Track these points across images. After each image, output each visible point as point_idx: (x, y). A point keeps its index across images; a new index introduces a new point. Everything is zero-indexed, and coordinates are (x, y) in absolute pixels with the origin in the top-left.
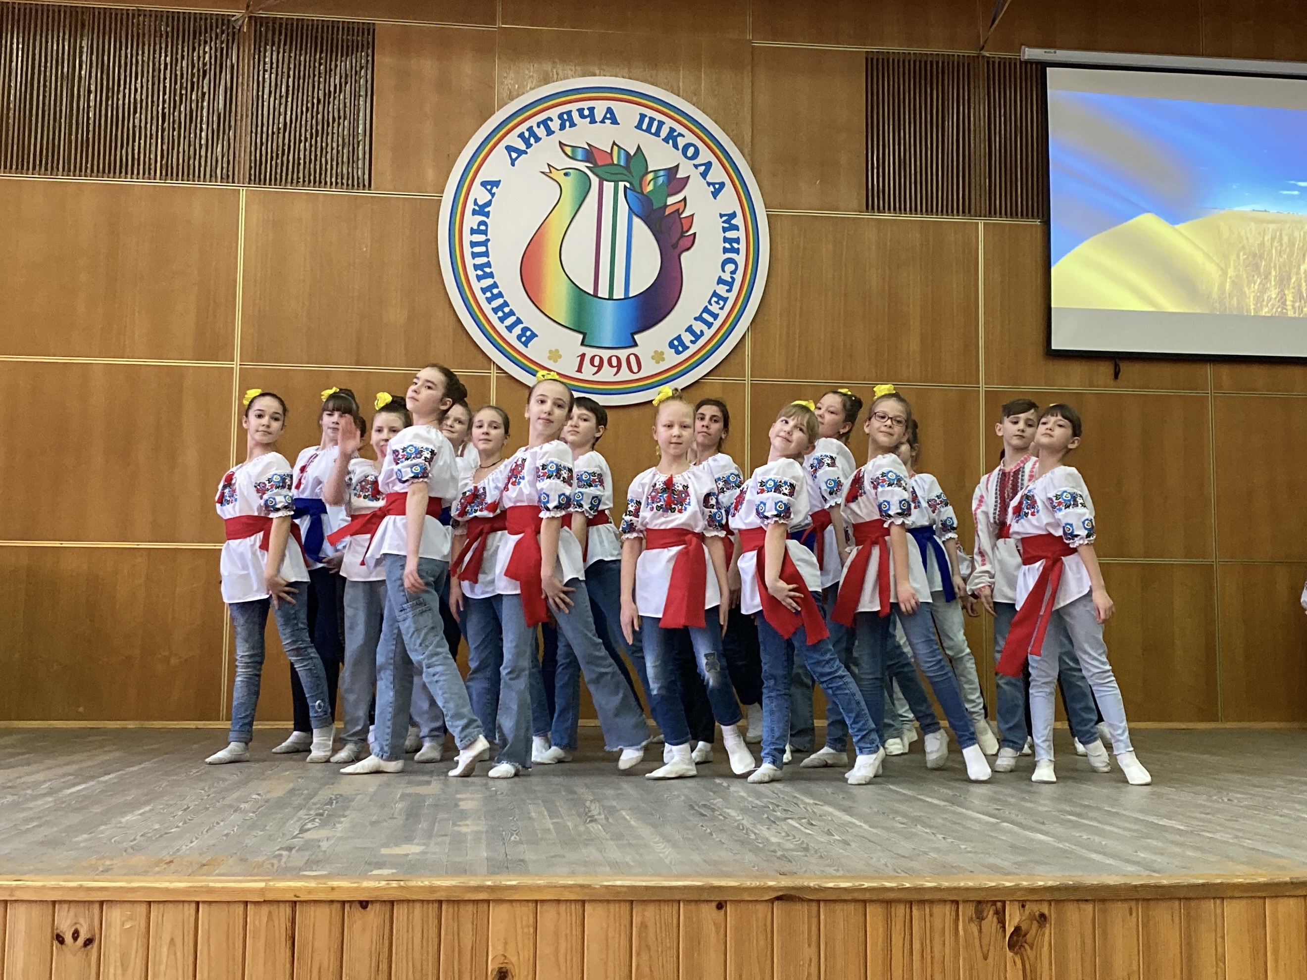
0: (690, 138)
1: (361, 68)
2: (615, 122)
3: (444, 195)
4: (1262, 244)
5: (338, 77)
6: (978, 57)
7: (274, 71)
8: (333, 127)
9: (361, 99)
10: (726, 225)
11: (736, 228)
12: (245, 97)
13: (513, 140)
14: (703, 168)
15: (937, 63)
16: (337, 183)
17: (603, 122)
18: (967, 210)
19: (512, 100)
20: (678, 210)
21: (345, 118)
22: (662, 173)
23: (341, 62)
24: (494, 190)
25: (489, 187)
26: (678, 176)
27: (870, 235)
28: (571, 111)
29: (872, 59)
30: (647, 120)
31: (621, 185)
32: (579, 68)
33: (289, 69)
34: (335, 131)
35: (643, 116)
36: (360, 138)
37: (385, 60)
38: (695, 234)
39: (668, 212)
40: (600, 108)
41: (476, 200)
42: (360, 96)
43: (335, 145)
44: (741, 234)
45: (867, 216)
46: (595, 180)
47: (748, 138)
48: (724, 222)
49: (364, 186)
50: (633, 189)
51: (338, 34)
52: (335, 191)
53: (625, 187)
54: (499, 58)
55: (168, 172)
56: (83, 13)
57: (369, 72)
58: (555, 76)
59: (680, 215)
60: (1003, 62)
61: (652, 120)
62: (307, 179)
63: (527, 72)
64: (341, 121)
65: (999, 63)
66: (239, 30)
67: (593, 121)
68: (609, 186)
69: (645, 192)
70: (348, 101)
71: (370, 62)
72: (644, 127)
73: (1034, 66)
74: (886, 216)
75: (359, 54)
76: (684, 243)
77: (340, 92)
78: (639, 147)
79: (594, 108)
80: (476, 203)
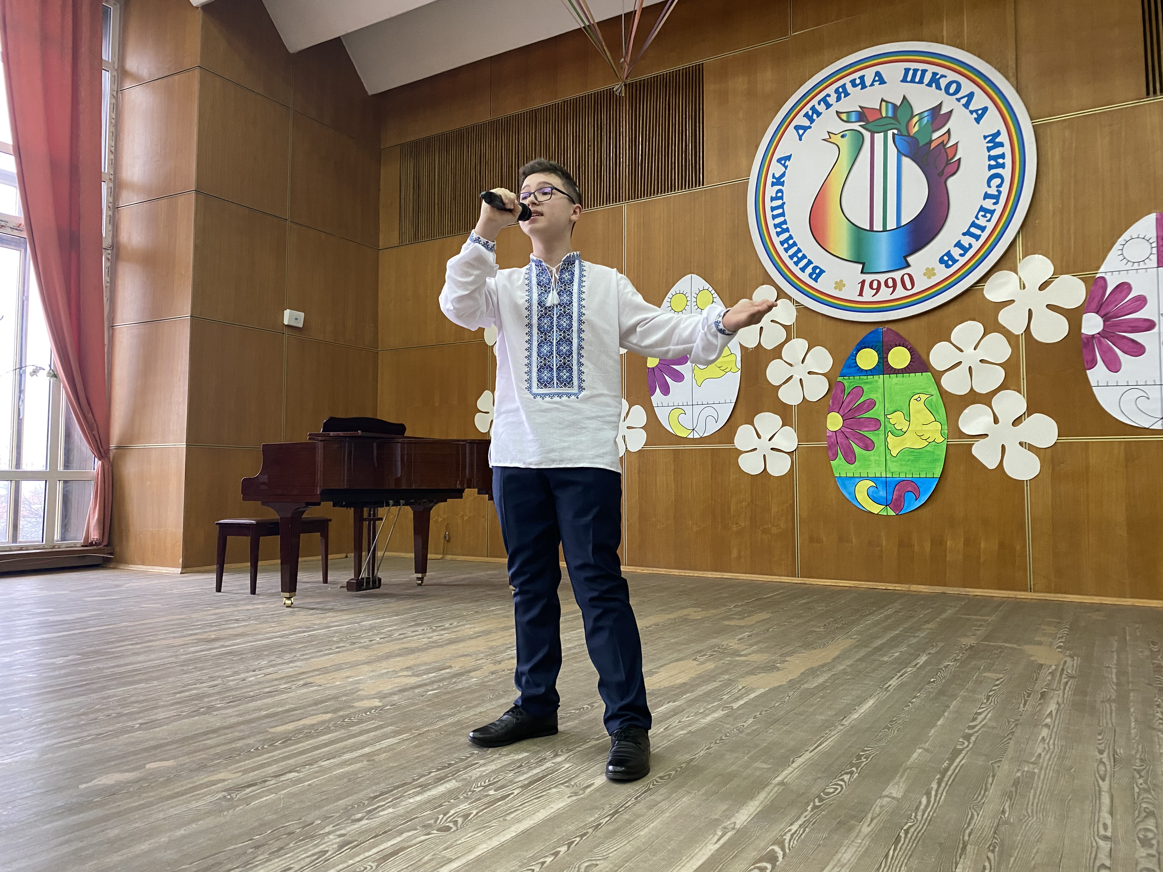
2: (882, 82)
3: (750, 178)
5: (680, 110)
7: (641, 119)
10: (991, 145)
11: (1001, 145)
13: (801, 120)
14: (966, 99)
16: (682, 186)
17: (871, 85)
20: (943, 142)
22: (926, 114)
24: (787, 163)
25: (783, 162)
26: (942, 112)
27: (1153, 120)
28: (845, 84)
30: (911, 72)
31: (890, 133)
35: (907, 70)
37: (710, 88)
38: (960, 159)
39: (933, 146)
41: (774, 174)
43: (680, 159)
44: (1006, 149)
45: (1146, 101)
46: (867, 135)
47: (1012, 63)
48: (988, 142)
49: (700, 184)
51: (679, 79)
52: (681, 192)
53: (893, 134)
54: (791, 62)
59: (945, 146)
64: (684, 140)
68: (879, 137)
69: (912, 135)
72: (909, 79)
76: (949, 169)
78: (904, 97)
79: (864, 76)
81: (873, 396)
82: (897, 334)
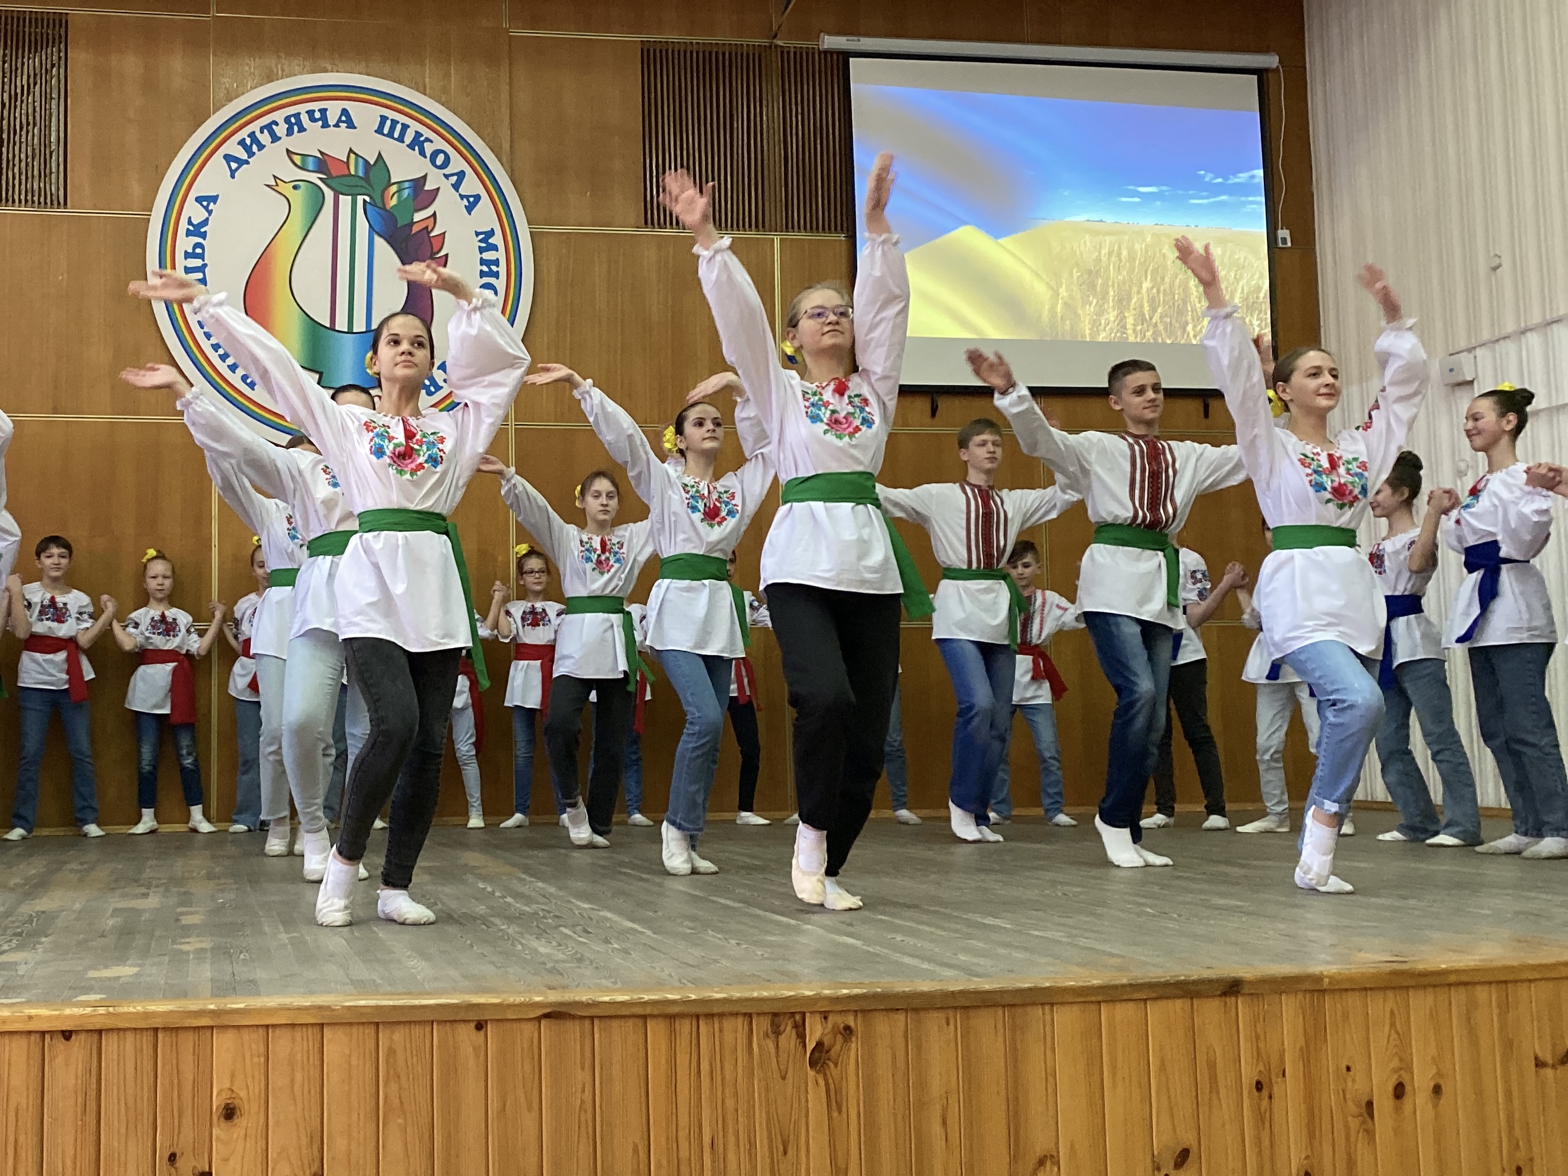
0: (440, 144)
1: (53, 66)
2: (351, 125)
3: (153, 213)
4: (1099, 260)
5: (25, 77)
6: (770, 47)
8: (21, 136)
9: (53, 102)
10: (483, 245)
11: (495, 248)
13: (232, 147)
14: (455, 178)
15: (724, 54)
16: (26, 201)
17: (337, 125)
18: (761, 225)
19: (231, 100)
20: (427, 227)
21: (35, 125)
22: (407, 185)
23: (29, 59)
24: (212, 206)
25: (205, 203)
26: (427, 188)
27: (651, 255)
28: (299, 114)
29: (648, 50)
30: (388, 123)
31: (360, 199)
32: (307, 63)
34: (24, 139)
35: (384, 119)
36: (53, 147)
37: (80, 57)
38: (447, 256)
39: (415, 229)
40: (334, 110)
41: (190, 218)
42: (51, 98)
43: (23, 156)
44: (501, 255)
45: (647, 232)
46: (329, 194)
48: (480, 241)
49: (59, 203)
50: (373, 204)
51: (24, 26)
52: (24, 211)
53: (364, 201)
54: (215, 55)
57: (62, 71)
58: (280, 72)
59: (429, 233)
60: (799, 53)
61: (394, 123)
63: (247, 68)
64: (30, 128)
65: (795, 53)
67: (325, 125)
68: (345, 201)
69: (388, 208)
70: (37, 104)
71: (63, 58)
72: (386, 131)
73: (835, 57)
74: (668, 232)
75: (49, 50)
77: (28, 94)
78: (380, 154)
79: (326, 110)
80: (190, 222)
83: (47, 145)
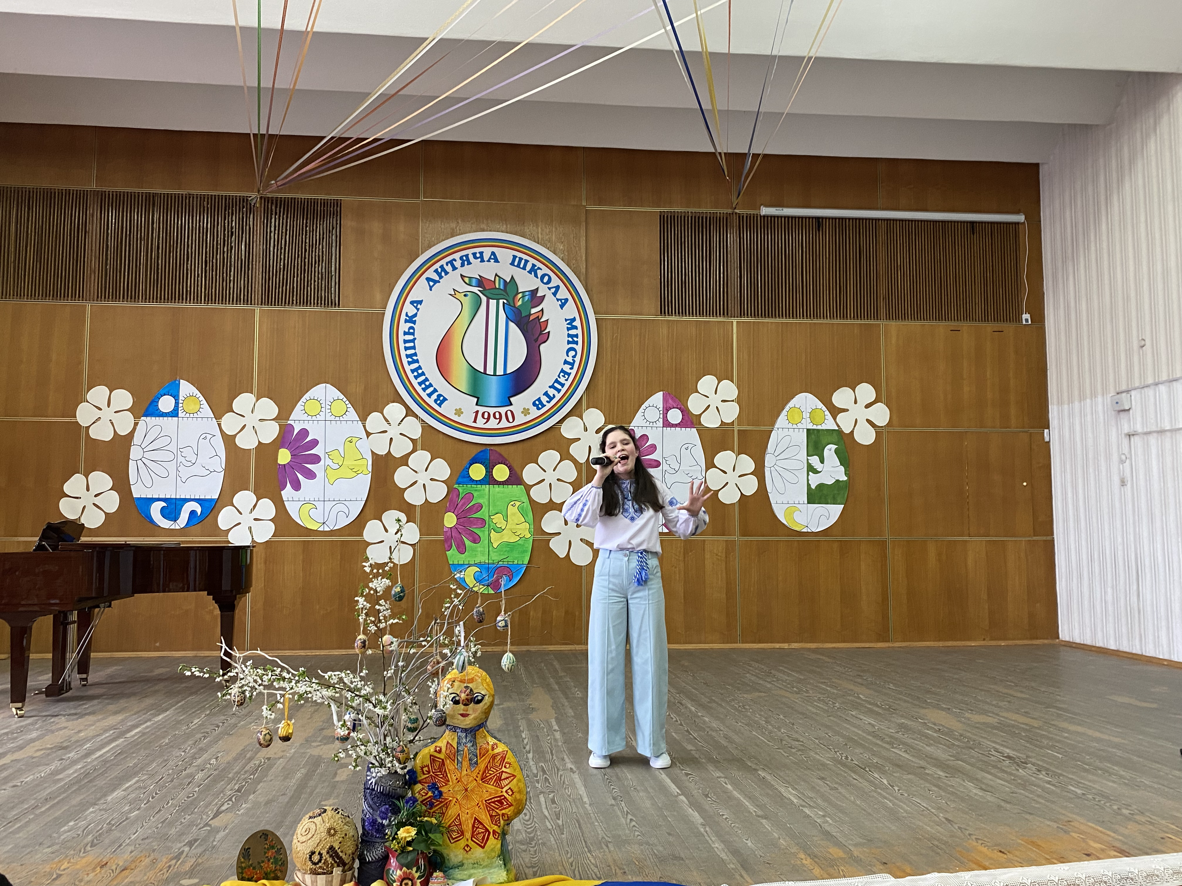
0: (545, 270)
1: (333, 228)
2: (496, 261)
5: (318, 235)
6: (733, 213)
7: (277, 232)
8: (315, 267)
9: (333, 248)
10: (569, 326)
11: (576, 328)
12: (258, 248)
13: (431, 273)
14: (554, 289)
15: (706, 218)
16: (318, 303)
17: (489, 261)
18: (725, 313)
19: (430, 247)
20: (538, 317)
21: (323, 261)
22: (527, 293)
23: (320, 224)
24: (419, 306)
25: (415, 305)
26: (538, 295)
27: (664, 331)
28: (468, 254)
29: (664, 216)
30: (517, 259)
31: (501, 301)
32: (474, 226)
33: (286, 230)
34: (317, 269)
35: (515, 257)
36: (333, 274)
37: (348, 223)
38: (549, 332)
39: (532, 318)
41: (407, 313)
42: (332, 246)
43: (316, 278)
44: (579, 332)
45: (660, 318)
46: (484, 299)
47: (584, 270)
48: (568, 324)
49: (335, 305)
51: (318, 207)
52: (316, 309)
53: (503, 302)
54: (423, 220)
55: (209, 299)
56: (153, 196)
57: (338, 231)
58: (458, 231)
59: (539, 320)
60: (749, 217)
61: (521, 259)
62: (298, 301)
63: (439, 229)
64: (320, 263)
65: (747, 217)
66: (254, 206)
67: (482, 261)
68: (493, 303)
69: (517, 306)
70: (324, 250)
71: (339, 224)
72: (516, 264)
74: (673, 318)
75: (331, 219)
76: (541, 338)
77: (319, 244)
78: (512, 277)
79: (483, 252)
81: (481, 501)
82: (500, 455)
83: (330, 272)
